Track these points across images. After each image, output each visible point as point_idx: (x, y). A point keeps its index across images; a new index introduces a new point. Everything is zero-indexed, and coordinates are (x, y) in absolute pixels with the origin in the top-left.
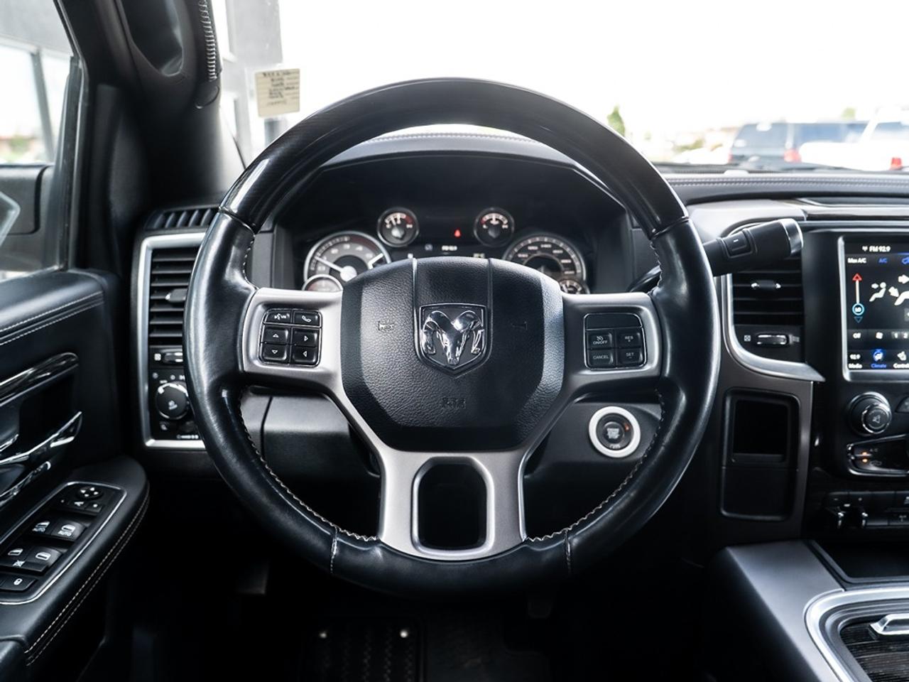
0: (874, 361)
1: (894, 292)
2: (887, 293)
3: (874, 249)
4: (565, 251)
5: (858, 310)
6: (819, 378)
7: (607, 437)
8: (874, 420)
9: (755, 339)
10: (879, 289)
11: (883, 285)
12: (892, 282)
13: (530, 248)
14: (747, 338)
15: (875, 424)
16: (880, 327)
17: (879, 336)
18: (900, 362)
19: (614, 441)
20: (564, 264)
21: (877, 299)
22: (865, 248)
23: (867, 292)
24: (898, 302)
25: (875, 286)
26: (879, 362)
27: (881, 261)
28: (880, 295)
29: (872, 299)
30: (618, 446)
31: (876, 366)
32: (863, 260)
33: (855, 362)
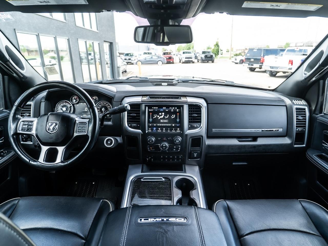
0: (154, 130)
1: (158, 116)
2: (157, 116)
3: (154, 108)
4: (109, 105)
5: (151, 120)
6: (143, 133)
7: (108, 143)
8: (150, 141)
9: (131, 125)
10: (155, 116)
11: (156, 115)
12: (158, 114)
13: (102, 104)
14: (130, 125)
15: (150, 142)
16: (155, 123)
17: (155, 125)
18: (159, 130)
19: (109, 144)
20: (109, 107)
21: (155, 118)
22: (153, 108)
23: (153, 116)
24: (159, 118)
25: (154, 115)
26: (155, 130)
27: (156, 110)
28: (155, 117)
29: (154, 118)
30: (109, 145)
31: (154, 131)
32: (152, 110)
33: (150, 130)
